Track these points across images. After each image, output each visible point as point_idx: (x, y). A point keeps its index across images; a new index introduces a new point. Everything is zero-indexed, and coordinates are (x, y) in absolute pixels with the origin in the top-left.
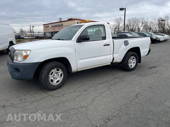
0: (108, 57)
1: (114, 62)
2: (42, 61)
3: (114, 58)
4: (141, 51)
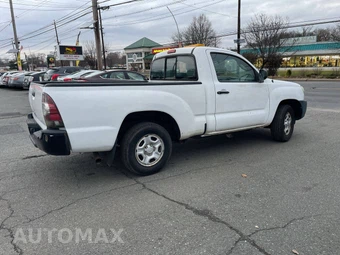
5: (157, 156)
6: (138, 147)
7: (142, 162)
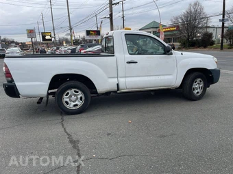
5: (79, 103)
6: (65, 96)
7: (67, 106)
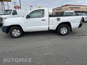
0: (45, 26)
1: (49, 29)
2: (9, 26)
3: (49, 28)
4: (72, 24)
